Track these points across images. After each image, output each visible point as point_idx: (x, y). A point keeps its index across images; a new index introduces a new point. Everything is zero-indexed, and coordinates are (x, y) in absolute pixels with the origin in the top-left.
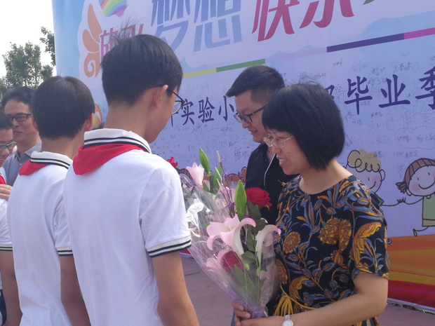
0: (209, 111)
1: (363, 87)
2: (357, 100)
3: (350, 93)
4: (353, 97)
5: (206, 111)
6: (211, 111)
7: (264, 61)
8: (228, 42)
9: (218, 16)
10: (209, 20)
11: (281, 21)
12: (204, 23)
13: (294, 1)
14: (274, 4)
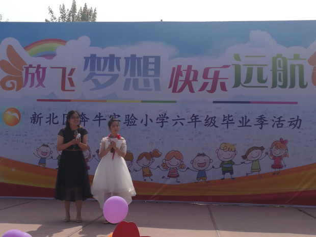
0: (133, 121)
1: (231, 119)
2: (228, 123)
3: (224, 120)
4: (226, 122)
5: (131, 121)
6: (135, 121)
7: (175, 102)
8: (151, 90)
9: (143, 76)
10: (136, 77)
11: (187, 87)
12: (132, 78)
13: (195, 79)
14: (182, 78)
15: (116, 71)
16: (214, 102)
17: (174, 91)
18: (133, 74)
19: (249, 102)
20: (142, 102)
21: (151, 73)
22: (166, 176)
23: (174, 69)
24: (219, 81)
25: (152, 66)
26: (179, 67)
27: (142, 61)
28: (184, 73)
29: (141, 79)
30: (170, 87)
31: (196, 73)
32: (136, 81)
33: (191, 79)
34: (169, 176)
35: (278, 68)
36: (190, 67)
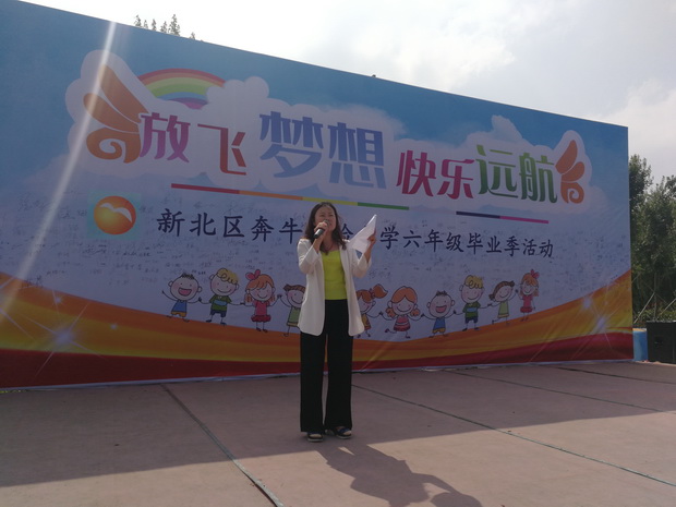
1: (478, 239)
2: (475, 246)
3: (470, 242)
4: (472, 244)
7: (407, 208)
8: (372, 185)
9: (359, 162)
10: (349, 162)
11: (422, 185)
12: (343, 162)
13: (432, 175)
14: (416, 171)
15: (316, 148)
16: (458, 213)
17: (405, 191)
18: (343, 156)
19: (498, 217)
20: (360, 204)
21: (370, 157)
22: (391, 329)
23: (403, 155)
24: (463, 182)
25: (370, 147)
26: (410, 153)
27: (355, 135)
28: (417, 164)
29: (356, 165)
30: (399, 184)
31: (433, 165)
32: (349, 168)
33: (427, 174)
34: (396, 329)
35: (527, 173)
36: (424, 155)
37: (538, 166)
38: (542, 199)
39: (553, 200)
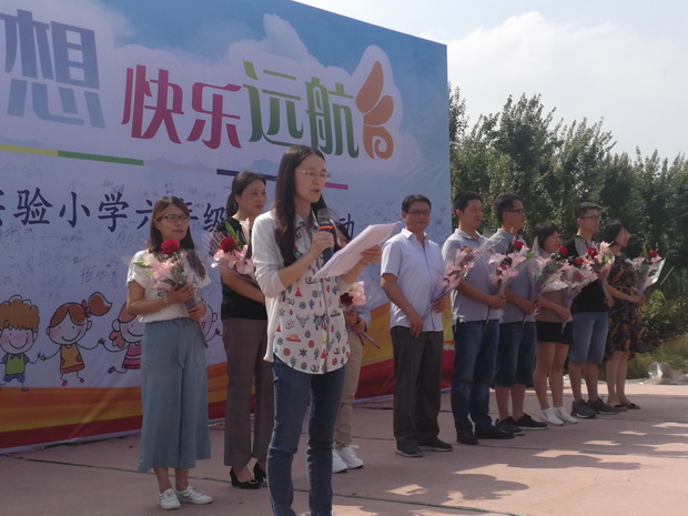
6: (44, 211)
7: (140, 163)
8: (80, 122)
9: (57, 81)
10: (40, 80)
11: (163, 126)
12: (30, 80)
13: (178, 109)
14: (151, 101)
16: (219, 172)
17: (136, 133)
18: (29, 69)
20: (62, 154)
21: (77, 74)
22: (119, 366)
23: (130, 72)
24: (225, 121)
25: (76, 56)
26: (141, 69)
27: (49, 33)
28: (154, 88)
29: (53, 87)
30: (125, 121)
31: (178, 91)
32: (40, 91)
33: (170, 106)
34: (126, 366)
35: (317, 110)
36: (164, 74)
37: (333, 99)
38: (339, 152)
39: (354, 154)
